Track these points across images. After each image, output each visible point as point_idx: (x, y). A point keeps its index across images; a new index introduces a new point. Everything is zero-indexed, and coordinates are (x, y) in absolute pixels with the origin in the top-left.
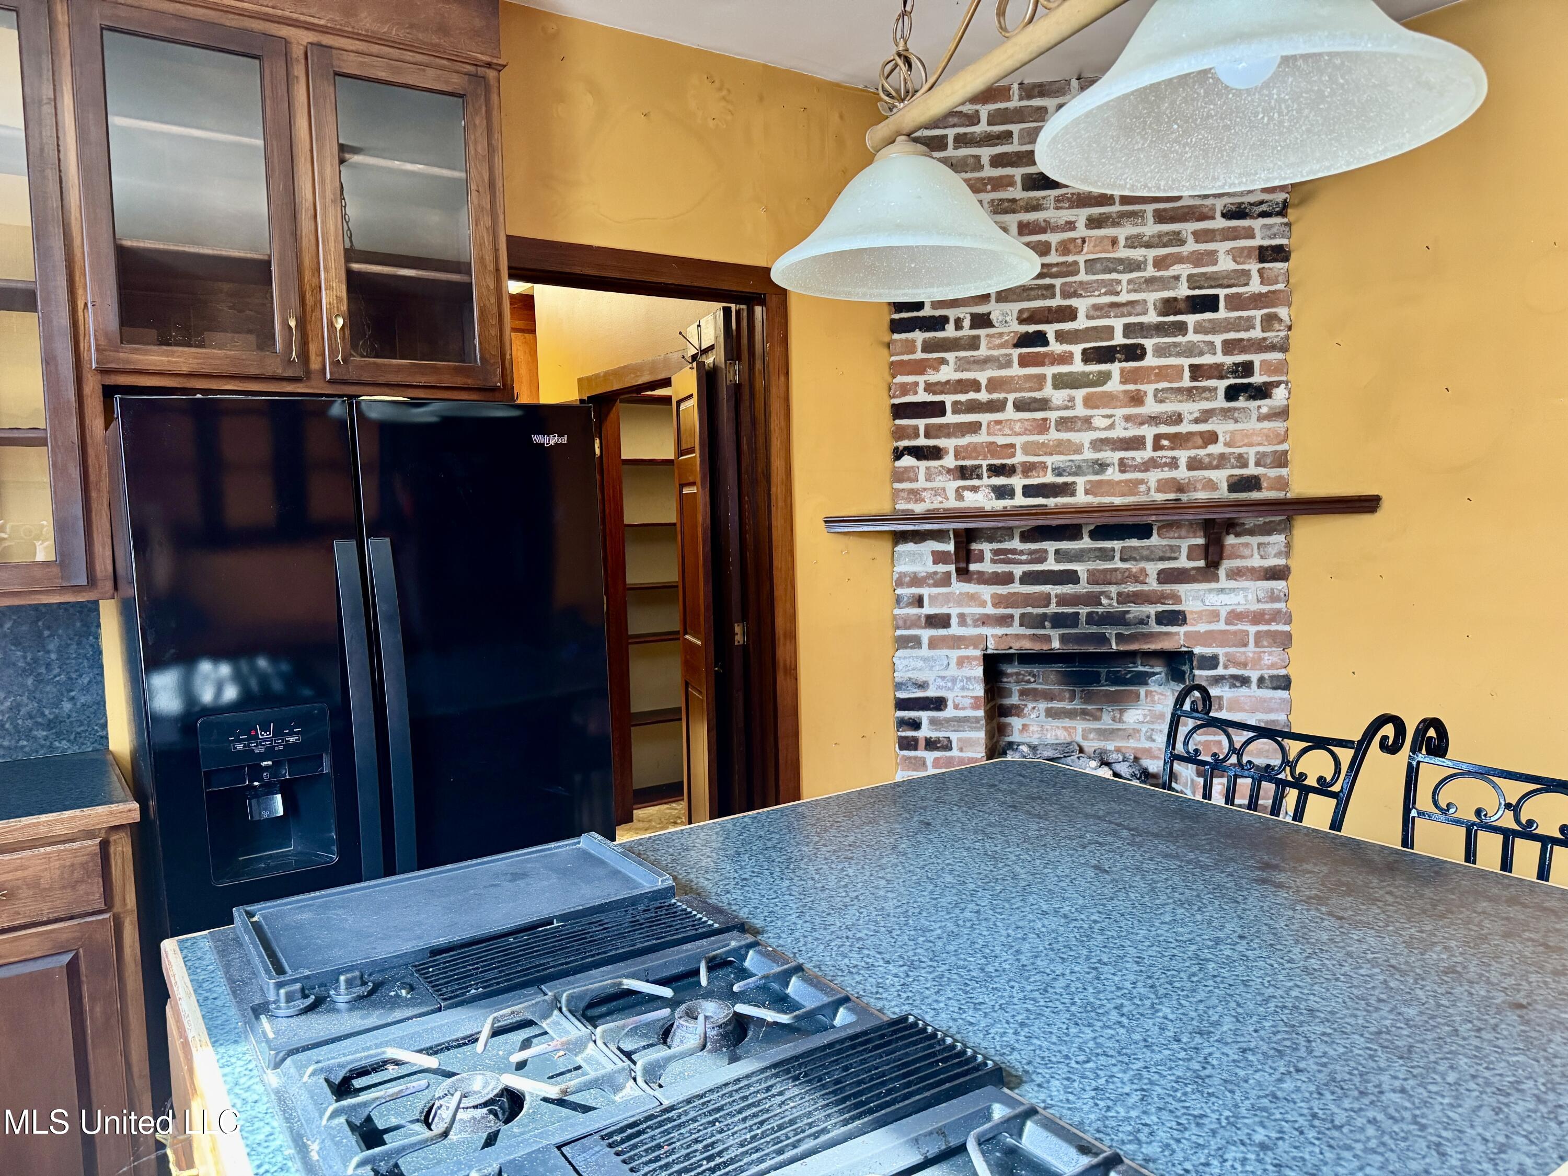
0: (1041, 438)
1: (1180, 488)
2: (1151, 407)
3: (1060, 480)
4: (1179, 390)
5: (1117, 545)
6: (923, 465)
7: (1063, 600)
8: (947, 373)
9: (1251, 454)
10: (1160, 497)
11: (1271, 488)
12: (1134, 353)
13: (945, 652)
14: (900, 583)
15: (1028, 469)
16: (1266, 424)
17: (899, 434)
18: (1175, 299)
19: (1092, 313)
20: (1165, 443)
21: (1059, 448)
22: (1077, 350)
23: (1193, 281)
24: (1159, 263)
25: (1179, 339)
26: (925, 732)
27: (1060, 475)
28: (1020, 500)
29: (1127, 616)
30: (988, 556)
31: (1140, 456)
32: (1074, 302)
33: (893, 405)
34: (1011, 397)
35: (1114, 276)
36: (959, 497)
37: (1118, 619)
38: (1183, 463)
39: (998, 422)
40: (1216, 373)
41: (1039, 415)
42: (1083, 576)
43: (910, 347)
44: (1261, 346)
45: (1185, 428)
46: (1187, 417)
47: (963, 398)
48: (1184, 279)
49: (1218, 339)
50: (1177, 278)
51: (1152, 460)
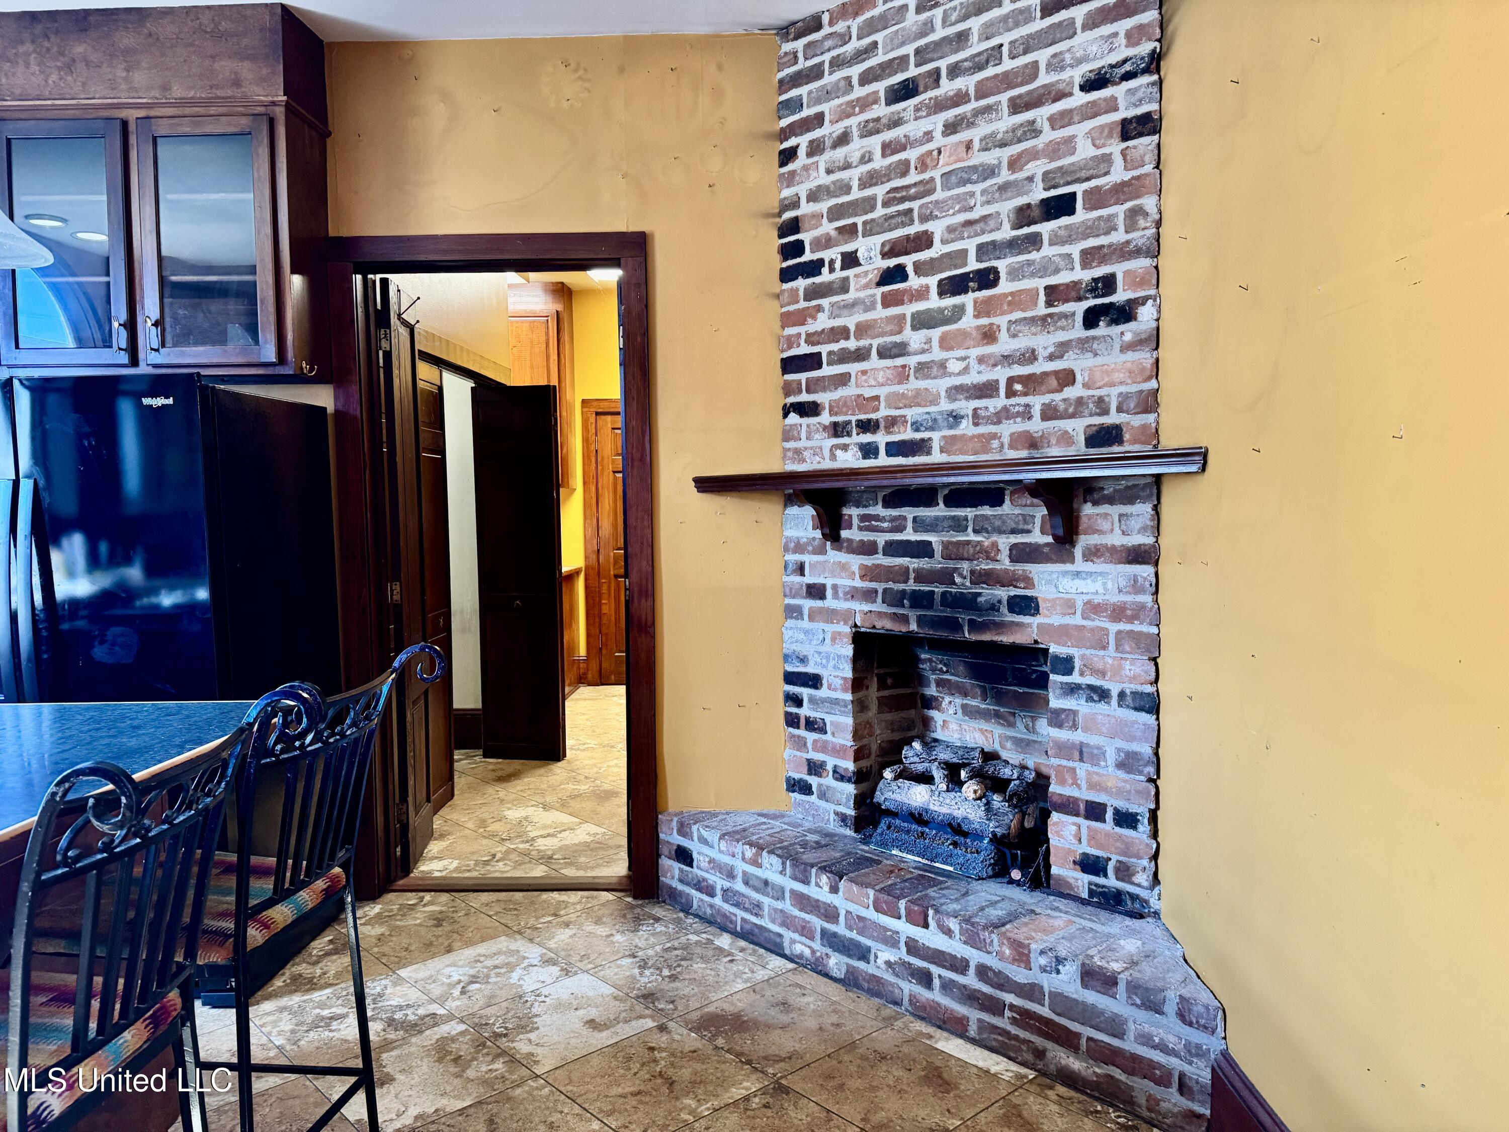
0: (901, 389)
1: (1033, 443)
2: (1005, 344)
3: (918, 436)
4: (1033, 320)
5: (969, 513)
6: (805, 421)
7: (921, 576)
8: (822, 322)
9: (1113, 395)
10: (1012, 454)
11: (1135, 442)
12: (987, 279)
13: (822, 625)
14: (786, 549)
15: (892, 423)
16: (1130, 356)
17: (788, 389)
18: (1029, 206)
19: (947, 236)
20: (1018, 387)
21: (917, 399)
22: (932, 282)
23: (1049, 180)
24: (1014, 164)
25: (1034, 256)
26: (805, 711)
27: (917, 430)
28: (883, 460)
29: (980, 599)
30: (855, 521)
31: (995, 404)
32: (929, 226)
33: (782, 360)
34: (876, 343)
35: (969, 188)
36: (833, 457)
37: (968, 602)
38: (1036, 411)
39: (864, 372)
40: (1073, 294)
41: (899, 361)
42: (938, 549)
43: (793, 297)
44: (1124, 252)
45: (1040, 367)
46: (1042, 353)
47: (835, 347)
48: (1039, 178)
49: (1075, 250)
50: (1030, 179)
51: (1005, 409)
